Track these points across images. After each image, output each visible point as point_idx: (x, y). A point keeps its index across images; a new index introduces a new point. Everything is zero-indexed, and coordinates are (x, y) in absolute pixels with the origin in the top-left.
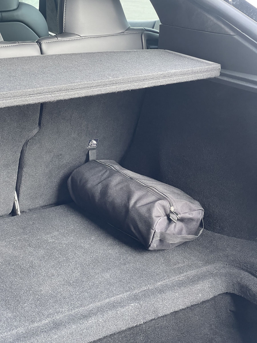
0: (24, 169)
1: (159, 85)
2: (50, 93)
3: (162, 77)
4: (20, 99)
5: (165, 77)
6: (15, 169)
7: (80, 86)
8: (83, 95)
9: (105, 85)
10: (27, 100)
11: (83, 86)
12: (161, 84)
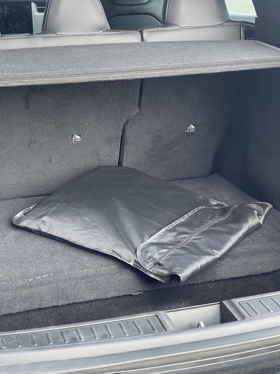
0: (125, 146)
1: (232, 70)
2: (128, 72)
3: (234, 64)
4: (101, 76)
5: (238, 63)
6: (117, 145)
7: (156, 68)
8: (158, 76)
9: (179, 68)
10: (107, 77)
11: (158, 68)
12: (234, 70)
